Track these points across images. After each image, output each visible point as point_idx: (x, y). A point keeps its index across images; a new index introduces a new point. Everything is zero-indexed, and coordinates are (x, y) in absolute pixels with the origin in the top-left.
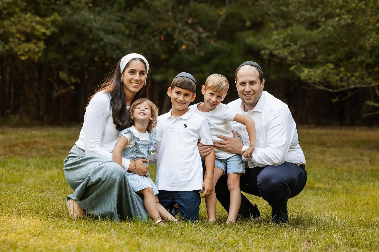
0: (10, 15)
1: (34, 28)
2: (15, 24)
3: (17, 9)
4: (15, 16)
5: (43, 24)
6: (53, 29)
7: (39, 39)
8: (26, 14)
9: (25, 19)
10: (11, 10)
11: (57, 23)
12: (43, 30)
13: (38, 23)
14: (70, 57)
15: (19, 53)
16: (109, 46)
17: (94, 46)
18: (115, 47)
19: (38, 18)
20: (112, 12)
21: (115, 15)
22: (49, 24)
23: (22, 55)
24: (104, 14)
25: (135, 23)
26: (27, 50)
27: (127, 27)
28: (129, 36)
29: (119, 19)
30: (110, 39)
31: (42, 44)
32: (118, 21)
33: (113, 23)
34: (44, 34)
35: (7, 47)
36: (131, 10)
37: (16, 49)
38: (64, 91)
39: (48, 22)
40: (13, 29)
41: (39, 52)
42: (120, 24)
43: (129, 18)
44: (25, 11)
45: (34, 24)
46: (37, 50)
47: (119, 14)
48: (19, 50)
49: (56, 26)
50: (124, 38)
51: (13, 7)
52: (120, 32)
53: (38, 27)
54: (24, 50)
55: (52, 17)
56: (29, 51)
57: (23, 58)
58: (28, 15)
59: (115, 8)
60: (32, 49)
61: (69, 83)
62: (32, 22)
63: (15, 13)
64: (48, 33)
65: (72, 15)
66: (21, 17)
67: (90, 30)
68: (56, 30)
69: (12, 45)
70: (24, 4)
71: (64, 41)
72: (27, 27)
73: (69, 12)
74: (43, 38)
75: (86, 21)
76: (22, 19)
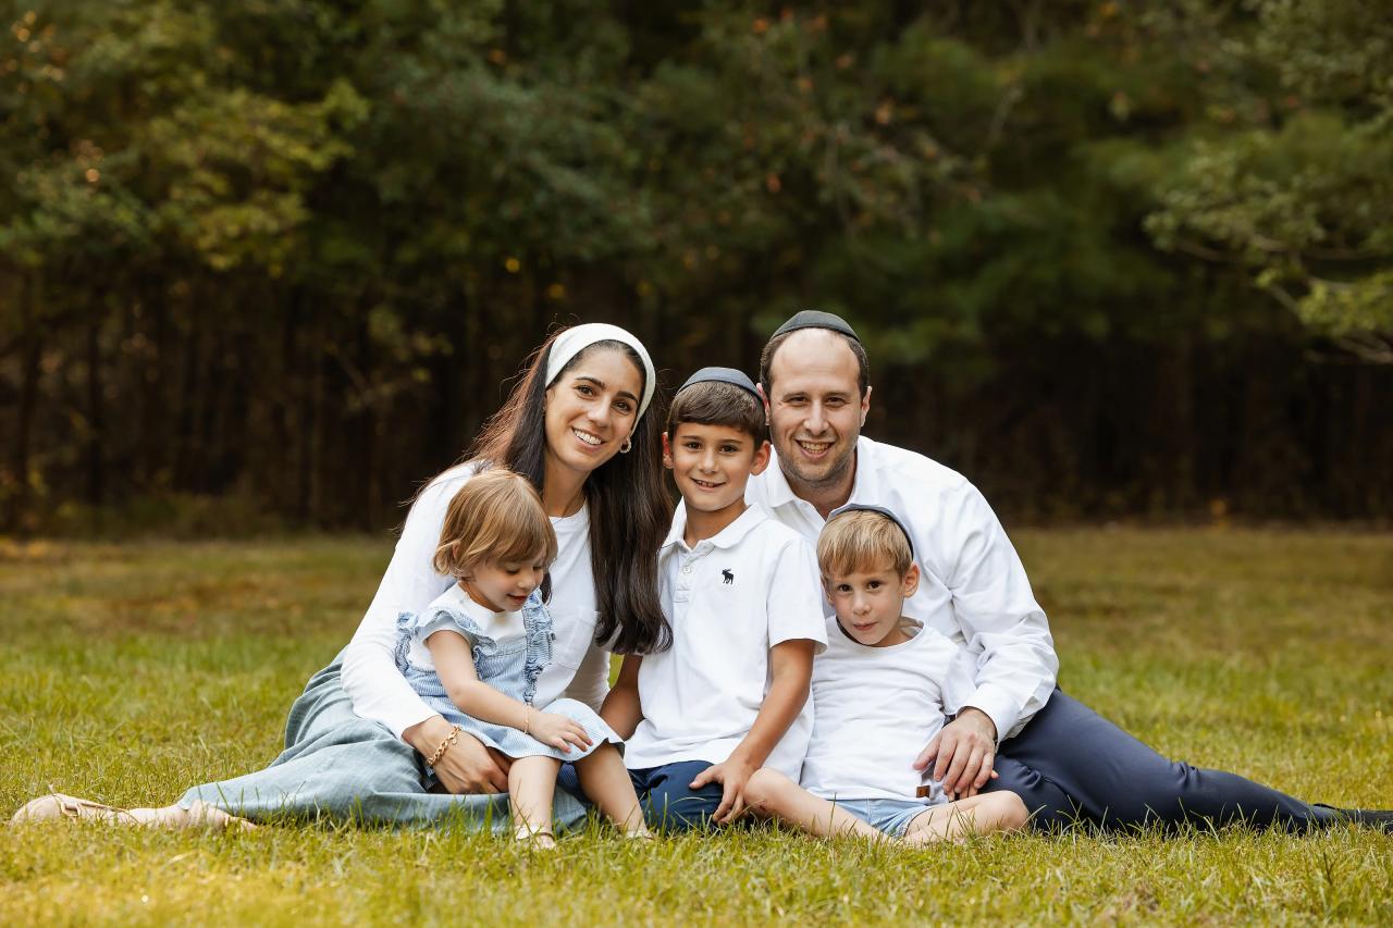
0: (171, 99)
1: (261, 148)
3: (198, 79)
4: (191, 102)
5: (295, 133)
6: (335, 148)
7: (280, 188)
8: (231, 89)
9: (229, 113)
11: (349, 125)
12: (299, 151)
13: (275, 126)
14: (408, 254)
15: (204, 243)
16: (564, 211)
17: (509, 211)
18: (586, 219)
19: (275, 109)
20: (573, 82)
21: (585, 94)
22: (321, 130)
23: (217, 250)
24: (543, 89)
25: (664, 124)
26: (232, 230)
27: (633, 139)
28: (638, 177)
29: (597, 108)
30: (566, 180)
31: (292, 207)
32: (597, 118)
33: (581, 127)
34: (302, 169)
35: (155, 221)
36: (646, 75)
37: (189, 228)
38: (386, 391)
39: (314, 122)
40: (185, 152)
41: (279, 236)
42: (604, 130)
43: (640, 106)
44: (227, 79)
45: (262, 132)
46: (273, 226)
47: (602, 90)
48: (203, 232)
49: (349, 138)
50: (619, 185)
51: (183, 69)
52: (603, 161)
53: (276, 141)
54: (223, 234)
55: (331, 102)
56: (244, 235)
57: (220, 262)
58: (238, 99)
59: (585, 65)
60: (254, 226)
61: (403, 355)
62: (254, 122)
63: (191, 91)
64: (318, 161)
65: (430, 83)
66: (206, 103)
67: (497, 144)
68: (347, 150)
69: (174, 211)
70: (225, 55)
71: (390, 185)
72: (237, 144)
73: (419, 73)
74: (296, 183)
75: (480, 109)
76: (217, 112)
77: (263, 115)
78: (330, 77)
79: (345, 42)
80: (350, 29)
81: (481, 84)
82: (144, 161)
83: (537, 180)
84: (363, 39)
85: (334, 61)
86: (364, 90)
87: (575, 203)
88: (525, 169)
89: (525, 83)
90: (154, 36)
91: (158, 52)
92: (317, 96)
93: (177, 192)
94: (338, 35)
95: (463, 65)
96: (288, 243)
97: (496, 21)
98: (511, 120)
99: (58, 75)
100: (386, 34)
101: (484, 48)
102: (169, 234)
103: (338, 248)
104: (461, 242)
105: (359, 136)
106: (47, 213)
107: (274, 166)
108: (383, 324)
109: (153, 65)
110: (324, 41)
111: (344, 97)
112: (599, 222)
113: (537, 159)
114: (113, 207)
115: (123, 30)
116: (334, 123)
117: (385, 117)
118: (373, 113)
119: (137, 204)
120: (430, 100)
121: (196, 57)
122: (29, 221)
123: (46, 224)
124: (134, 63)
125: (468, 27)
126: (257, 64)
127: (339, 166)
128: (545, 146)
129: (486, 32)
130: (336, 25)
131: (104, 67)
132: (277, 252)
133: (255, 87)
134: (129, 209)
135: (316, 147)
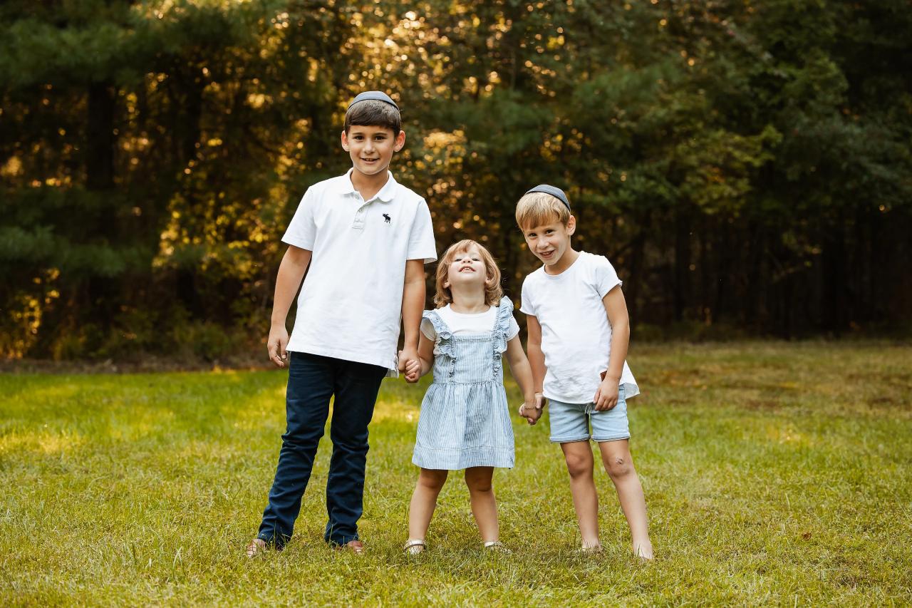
0: (689, 135)
1: (730, 157)
2: (697, 150)
3: (700, 125)
4: (697, 136)
5: (746, 150)
6: (767, 156)
7: (738, 176)
8: (717, 130)
9: (715, 141)
10: (689, 127)
11: (773, 145)
12: (748, 158)
13: (737, 146)
14: (803, 206)
15: (702, 202)
16: (877, 185)
17: (849, 186)
18: (889, 188)
19: (737, 138)
20: (884, 123)
21: (891, 129)
22: (759, 148)
23: (708, 205)
24: (869, 126)
26: (715, 196)
29: (897, 135)
30: (880, 170)
31: (744, 185)
32: (897, 140)
33: (887, 144)
34: (748, 165)
35: (678, 192)
37: (694, 196)
38: (791, 270)
39: (755, 144)
40: (693, 160)
41: (738, 198)
42: (900, 146)
44: (716, 125)
45: (730, 149)
46: (735, 194)
47: (899, 125)
48: (701, 197)
50: (907, 172)
51: (693, 120)
52: (899, 159)
53: (737, 154)
54: (711, 198)
55: (764, 135)
56: (721, 198)
57: (709, 211)
58: (721, 133)
59: (891, 114)
60: (726, 194)
61: (800, 255)
62: (726, 145)
63: (696, 130)
64: (757, 163)
65: (811, 125)
66: (706, 137)
67: (844, 154)
68: (772, 157)
69: (687, 187)
70: (715, 113)
71: (792, 174)
72: (717, 156)
73: (806, 120)
74: (746, 173)
75: (837, 137)
76: (709, 141)
77: (731, 141)
78: (766, 123)
79: (773, 106)
80: (775, 100)
81: (837, 124)
82: (673, 164)
83: (864, 170)
84: (781, 105)
85: (767, 116)
86: (781, 129)
87: (883, 181)
88: (859, 166)
89: (861, 124)
90: (676, 106)
91: (680, 113)
92: (757, 132)
93: (689, 179)
94: (770, 103)
95: (830, 115)
96: (742, 202)
97: (844, 94)
98: (850, 142)
99: (634, 125)
100: (791, 101)
101: (840, 108)
102: (685, 199)
103: (769, 204)
104: (828, 200)
105: (776, 151)
106: (625, 189)
107: (737, 165)
108: (789, 239)
109: (678, 119)
110: (762, 106)
111: (770, 132)
112: (895, 189)
113: (864, 161)
114: (656, 186)
115: (665, 104)
116: (766, 144)
117: (789, 141)
118: (785, 138)
119: (669, 185)
120: (811, 133)
121: (698, 114)
122: (617, 194)
123: (623, 194)
124: (668, 119)
125: (830, 98)
126: (731, 117)
127: (769, 165)
128: (868, 154)
129: (840, 100)
130: (769, 98)
131: (654, 120)
132: (737, 206)
133: (728, 128)
134: (665, 186)
135: (756, 156)
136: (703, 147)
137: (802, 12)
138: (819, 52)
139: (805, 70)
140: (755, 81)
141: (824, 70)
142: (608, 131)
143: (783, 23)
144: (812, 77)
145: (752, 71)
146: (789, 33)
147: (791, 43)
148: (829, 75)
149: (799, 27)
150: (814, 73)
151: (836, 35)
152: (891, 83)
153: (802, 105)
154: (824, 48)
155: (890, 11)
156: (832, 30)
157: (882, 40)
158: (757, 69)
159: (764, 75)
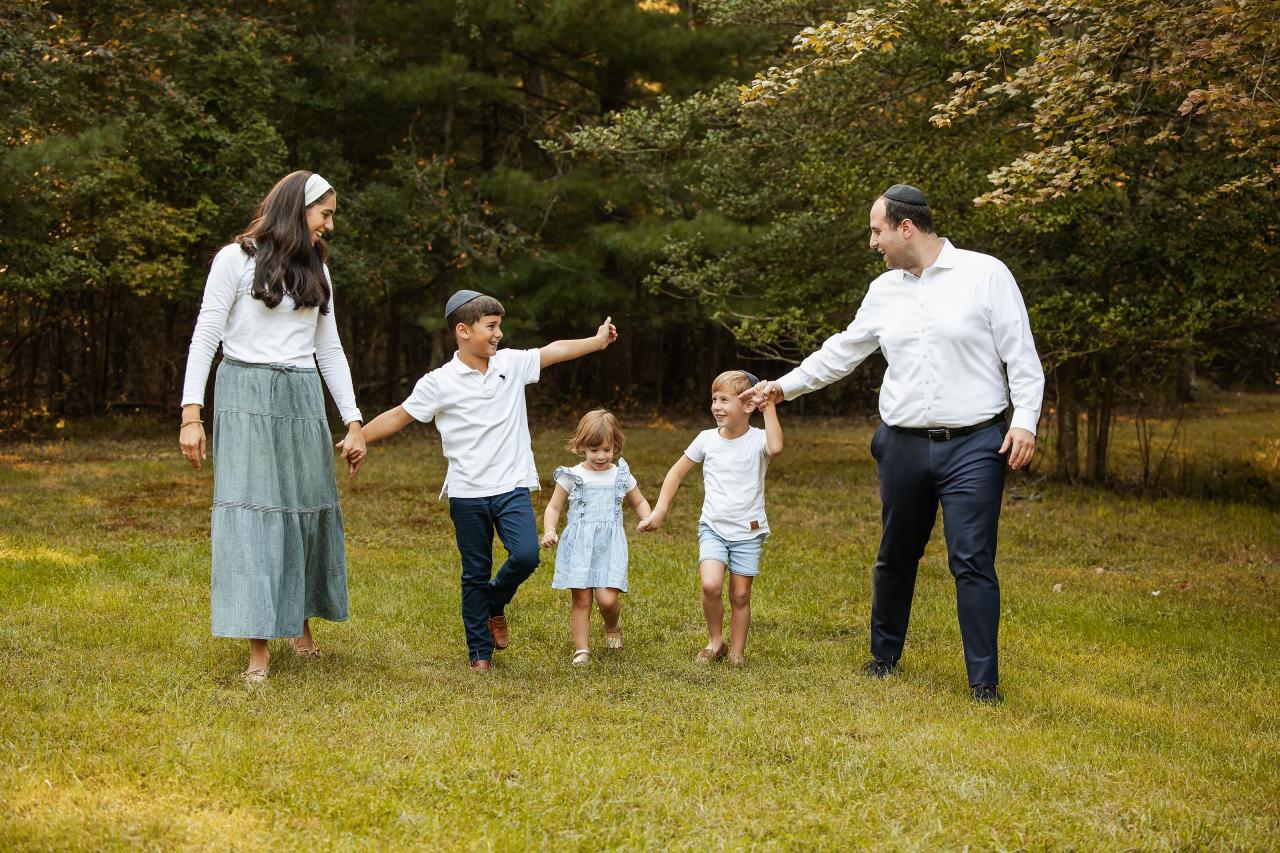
0: (116, 206)
1: (163, 232)
2: (127, 224)
3: (131, 196)
4: (127, 208)
5: (180, 222)
6: (201, 230)
7: (175, 254)
8: (147, 200)
9: (145, 212)
10: (118, 199)
11: (208, 217)
12: (183, 233)
13: (169, 219)
15: (134, 282)
19: (171, 210)
22: (194, 221)
25: (368, 214)
26: (148, 275)
27: (354, 223)
28: (357, 244)
31: (179, 263)
34: (184, 241)
35: (108, 272)
36: (360, 188)
37: (126, 276)
39: (191, 217)
40: (124, 235)
41: (173, 278)
43: (356, 204)
44: (145, 195)
45: (164, 222)
46: (170, 274)
48: (133, 277)
49: (208, 225)
50: (348, 248)
51: (123, 190)
53: (171, 228)
54: (143, 277)
55: (199, 206)
56: (154, 278)
57: (142, 293)
58: (151, 205)
60: (159, 273)
62: (159, 218)
63: (127, 202)
64: (192, 238)
65: (252, 196)
66: (137, 209)
69: (118, 266)
70: (144, 182)
72: (151, 230)
74: (181, 250)
76: (140, 214)
77: (162, 213)
78: (198, 194)
79: (207, 174)
80: (208, 168)
82: (104, 240)
84: (216, 173)
85: (199, 185)
86: (217, 199)
90: (107, 175)
91: (111, 182)
92: (191, 203)
93: (120, 256)
94: (203, 170)
96: (177, 282)
99: (58, 195)
100: (228, 169)
102: (116, 275)
105: (212, 224)
106: (54, 270)
107: (171, 241)
109: (108, 189)
110: (195, 174)
111: (206, 203)
114: (86, 266)
115: (93, 171)
116: (201, 217)
118: (222, 212)
119: (99, 264)
121: (128, 183)
122: (45, 275)
123: (52, 275)
124: (98, 188)
126: (162, 187)
130: (202, 165)
131: (83, 191)
132: (171, 287)
133: (159, 199)
134: (95, 266)
135: (190, 230)
136: (134, 221)
137: (237, 69)
138: (256, 115)
139: (241, 135)
140: (189, 145)
141: (260, 134)
142: (36, 204)
143: (215, 82)
144: (249, 142)
145: (184, 135)
146: (224, 92)
147: (226, 103)
148: (268, 140)
149: (234, 86)
150: (250, 138)
151: (274, 96)
152: (327, 148)
153: (240, 175)
154: (260, 110)
155: (328, 68)
156: (269, 90)
157: (317, 100)
158: (189, 132)
159: (196, 138)
